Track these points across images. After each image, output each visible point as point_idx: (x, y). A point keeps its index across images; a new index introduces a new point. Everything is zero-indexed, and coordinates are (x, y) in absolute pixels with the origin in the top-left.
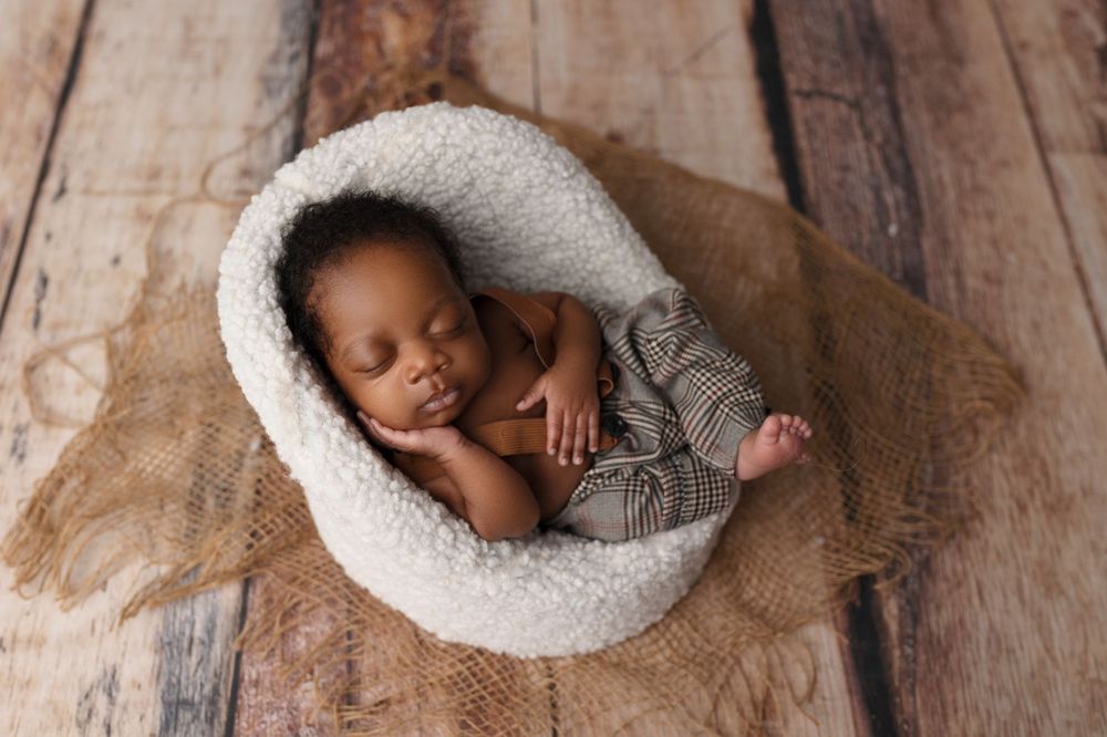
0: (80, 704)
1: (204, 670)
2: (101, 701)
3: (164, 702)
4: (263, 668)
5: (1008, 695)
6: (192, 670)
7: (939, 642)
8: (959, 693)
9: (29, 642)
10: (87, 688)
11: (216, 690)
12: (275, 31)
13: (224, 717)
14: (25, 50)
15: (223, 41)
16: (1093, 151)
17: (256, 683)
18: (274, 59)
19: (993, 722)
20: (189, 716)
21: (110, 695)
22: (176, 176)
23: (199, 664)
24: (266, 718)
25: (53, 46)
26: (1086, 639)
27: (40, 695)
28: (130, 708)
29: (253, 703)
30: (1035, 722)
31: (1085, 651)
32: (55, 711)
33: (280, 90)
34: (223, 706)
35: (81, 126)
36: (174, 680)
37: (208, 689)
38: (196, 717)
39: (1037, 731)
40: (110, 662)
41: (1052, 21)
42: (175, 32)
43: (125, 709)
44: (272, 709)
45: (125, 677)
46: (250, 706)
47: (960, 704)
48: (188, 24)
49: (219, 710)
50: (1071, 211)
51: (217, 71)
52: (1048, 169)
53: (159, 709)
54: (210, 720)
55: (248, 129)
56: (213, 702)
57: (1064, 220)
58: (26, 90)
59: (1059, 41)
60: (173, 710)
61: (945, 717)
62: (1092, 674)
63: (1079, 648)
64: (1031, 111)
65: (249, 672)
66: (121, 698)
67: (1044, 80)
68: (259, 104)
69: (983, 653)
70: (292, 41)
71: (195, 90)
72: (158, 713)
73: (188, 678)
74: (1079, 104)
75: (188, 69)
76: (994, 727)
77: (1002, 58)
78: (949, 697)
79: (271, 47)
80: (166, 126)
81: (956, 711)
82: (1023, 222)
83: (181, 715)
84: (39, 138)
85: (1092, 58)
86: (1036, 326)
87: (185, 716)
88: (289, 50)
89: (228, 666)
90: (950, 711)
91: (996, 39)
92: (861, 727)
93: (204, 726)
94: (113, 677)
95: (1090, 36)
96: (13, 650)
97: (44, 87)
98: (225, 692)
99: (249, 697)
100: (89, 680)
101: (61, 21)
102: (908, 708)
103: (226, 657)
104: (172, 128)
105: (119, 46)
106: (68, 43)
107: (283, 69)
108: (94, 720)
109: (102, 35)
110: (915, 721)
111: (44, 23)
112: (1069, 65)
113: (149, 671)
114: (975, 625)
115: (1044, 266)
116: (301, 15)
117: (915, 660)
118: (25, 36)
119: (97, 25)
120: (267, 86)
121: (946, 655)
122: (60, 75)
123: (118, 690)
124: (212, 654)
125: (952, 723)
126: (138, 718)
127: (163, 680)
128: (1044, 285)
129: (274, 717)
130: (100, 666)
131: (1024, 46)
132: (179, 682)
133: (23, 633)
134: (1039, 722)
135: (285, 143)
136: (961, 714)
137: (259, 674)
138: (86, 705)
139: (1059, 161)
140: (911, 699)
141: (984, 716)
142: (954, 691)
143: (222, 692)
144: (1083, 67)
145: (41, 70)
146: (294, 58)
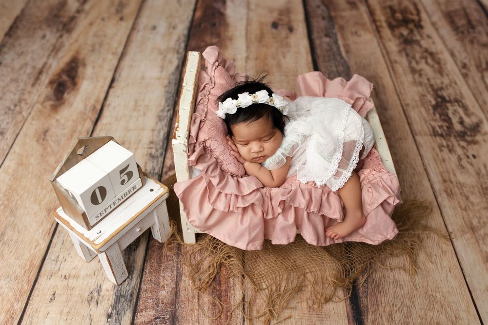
0: (89, 295)
1: (129, 286)
2: (95, 294)
3: (116, 295)
4: (148, 286)
5: (400, 299)
6: (125, 286)
7: (376, 282)
8: (383, 299)
9: (74, 276)
10: (91, 291)
11: (133, 292)
12: (163, 103)
13: (135, 301)
14: (86, 109)
15: (147, 106)
16: (431, 135)
17: (146, 291)
18: (162, 111)
19: (395, 307)
20: (123, 300)
21: (99, 293)
22: (130, 143)
23: (128, 284)
24: (148, 301)
25: (94, 107)
26: (428, 283)
27: (77, 292)
28: (105, 297)
29: (144, 296)
30: (409, 308)
31: (428, 286)
32: (81, 297)
33: (164, 119)
34: (135, 297)
35: (101, 130)
36: (119, 289)
37: (130, 292)
38: (126, 300)
39: (410, 311)
40: (99, 283)
41: (417, 98)
42: (132, 104)
43: (103, 297)
44: (150, 298)
45: (104, 287)
46: (143, 297)
47: (383, 301)
48: (136, 102)
49: (134, 298)
50: (423, 153)
51: (144, 114)
52: (415, 140)
53: (114, 297)
54: (130, 301)
55: (153, 130)
56: (131, 296)
57: (420, 155)
58: (85, 120)
59: (419, 103)
60: (119, 298)
61: (378, 306)
62: (430, 293)
63: (425, 284)
64: (409, 124)
65: (144, 287)
66: (102, 294)
67: (414, 115)
68: (157, 123)
69: (391, 286)
70: (168, 106)
71: (137, 120)
72: (113, 299)
73: (124, 288)
74: (426, 122)
75: (135, 114)
76: (395, 309)
77: (400, 108)
78: (379, 300)
79: (161, 108)
80: (127, 130)
81: (381, 304)
82: (407, 156)
83: (121, 300)
84: (88, 133)
85: (431, 108)
86: (411, 187)
87: (122, 300)
88: (167, 108)
89: (137, 285)
90: (380, 303)
91: (398, 103)
92: (348, 308)
93: (129, 303)
94: (100, 288)
95: (430, 102)
96: (69, 279)
97: (90, 119)
98: (136, 293)
99: (143, 295)
100: (92, 289)
101: (97, 101)
102: (365, 302)
103: (136, 283)
104: (130, 130)
105: (115, 107)
106: (99, 107)
107: (165, 114)
108: (93, 300)
109: (109, 105)
110: (367, 306)
111: (92, 102)
112: (423, 110)
113: (111, 286)
114: (389, 277)
115: (414, 169)
116: (172, 98)
117: (367, 288)
118: (86, 106)
119: (108, 102)
120: (160, 118)
121: (378, 287)
122: (96, 116)
123: (101, 291)
124: (132, 282)
125: (380, 307)
126: (107, 300)
127: (116, 289)
128: (414, 174)
129: (151, 301)
130: (96, 284)
131: (407, 105)
132: (121, 289)
133: (73, 273)
134: (411, 308)
135: (164, 134)
136: (383, 305)
137: (147, 288)
138: (91, 296)
139: (418, 138)
140: (366, 300)
141: (392, 306)
142: (381, 297)
143: (135, 293)
144: (427, 111)
145: (90, 115)
146: (168, 111)
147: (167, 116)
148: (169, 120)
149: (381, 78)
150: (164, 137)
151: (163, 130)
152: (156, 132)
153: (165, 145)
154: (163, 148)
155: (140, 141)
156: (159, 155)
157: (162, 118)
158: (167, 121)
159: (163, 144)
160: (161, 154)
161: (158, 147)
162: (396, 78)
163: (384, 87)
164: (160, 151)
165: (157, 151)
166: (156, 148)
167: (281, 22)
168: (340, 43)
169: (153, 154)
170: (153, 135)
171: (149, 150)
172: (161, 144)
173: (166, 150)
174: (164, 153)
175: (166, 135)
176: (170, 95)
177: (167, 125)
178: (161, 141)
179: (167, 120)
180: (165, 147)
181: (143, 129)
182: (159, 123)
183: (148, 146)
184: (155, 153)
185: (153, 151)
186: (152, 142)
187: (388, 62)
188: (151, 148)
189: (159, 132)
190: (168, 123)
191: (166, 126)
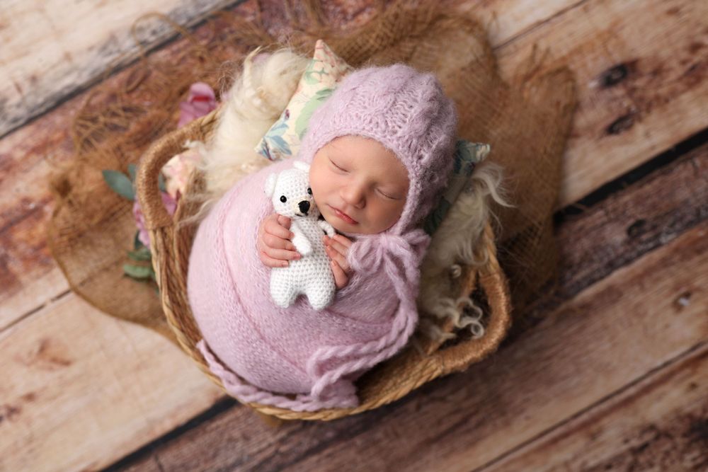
147: (123, 54)
148: (114, 64)
149: (507, 424)
150: (61, 92)
151: (80, 76)
152: (66, 66)
153: (42, 110)
154: (32, 111)
155: (26, 54)
156: (10, 117)
157: (112, 47)
158: (108, 65)
159: (42, 105)
160: (15, 120)
161: (31, 101)
162: (525, 456)
163: (472, 444)
164: (22, 112)
165: (19, 106)
166: (24, 99)
167: (640, 83)
168: (618, 276)
169: (8, 104)
170: (54, 67)
171: (14, 89)
172: (40, 100)
173: (30, 121)
174: (21, 122)
175: (67, 92)
176: (191, 11)
177: (97, 74)
178: (48, 95)
179: (113, 61)
180: (37, 112)
181: (58, 34)
182: (94, 52)
183: (20, 80)
184: (11, 107)
185: (15, 99)
186: (34, 79)
187: (585, 417)
188: (19, 89)
189: (68, 73)
190: (103, 68)
191: (94, 72)
